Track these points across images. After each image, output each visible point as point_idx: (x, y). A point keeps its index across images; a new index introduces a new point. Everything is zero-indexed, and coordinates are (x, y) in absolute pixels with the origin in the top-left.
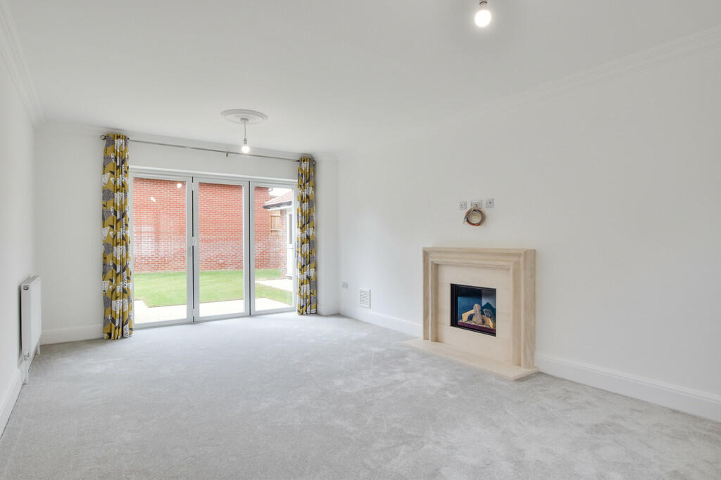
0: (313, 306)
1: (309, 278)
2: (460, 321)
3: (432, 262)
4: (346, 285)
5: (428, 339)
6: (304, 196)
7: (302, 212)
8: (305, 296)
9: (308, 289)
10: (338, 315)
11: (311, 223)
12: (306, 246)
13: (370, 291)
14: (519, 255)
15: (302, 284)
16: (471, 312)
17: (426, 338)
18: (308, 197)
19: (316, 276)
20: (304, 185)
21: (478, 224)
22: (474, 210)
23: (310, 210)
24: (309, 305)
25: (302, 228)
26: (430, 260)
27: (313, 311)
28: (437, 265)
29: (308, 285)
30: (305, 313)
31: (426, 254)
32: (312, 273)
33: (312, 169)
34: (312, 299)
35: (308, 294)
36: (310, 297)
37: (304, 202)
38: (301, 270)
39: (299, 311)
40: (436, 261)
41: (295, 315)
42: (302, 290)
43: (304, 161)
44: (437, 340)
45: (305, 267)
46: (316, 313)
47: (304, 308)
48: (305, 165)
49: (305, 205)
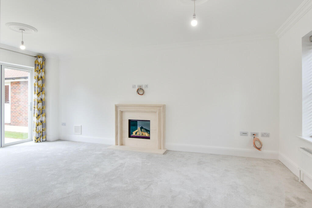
0: (44, 137)
1: (41, 122)
2: (132, 135)
3: (120, 111)
4: (64, 124)
5: (118, 145)
6: (40, 77)
7: (38, 85)
8: (39, 132)
9: (41, 128)
10: (59, 140)
11: (43, 92)
12: (40, 104)
13: (81, 126)
14: (160, 107)
15: (38, 125)
16: (137, 131)
17: (117, 144)
18: (41, 77)
19: (45, 121)
20: (39, 71)
21: (142, 95)
22: (140, 89)
23: (42, 85)
24: (42, 137)
25: (38, 94)
26: (119, 110)
27: (44, 139)
28: (122, 112)
29: (41, 125)
30: (39, 141)
31: (117, 107)
32: (44, 119)
33: (43, 62)
34: (43, 133)
35: (41, 130)
36: (42, 132)
37: (39, 80)
38: (37, 118)
39: (36, 141)
40: (122, 110)
41: (33, 143)
42: (38, 129)
43: (39, 57)
44: (122, 144)
45: (40, 116)
46: (46, 141)
47: (39, 139)
48: (40, 60)
49: (40, 82)
